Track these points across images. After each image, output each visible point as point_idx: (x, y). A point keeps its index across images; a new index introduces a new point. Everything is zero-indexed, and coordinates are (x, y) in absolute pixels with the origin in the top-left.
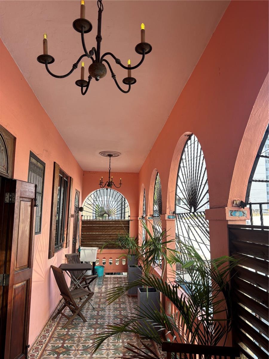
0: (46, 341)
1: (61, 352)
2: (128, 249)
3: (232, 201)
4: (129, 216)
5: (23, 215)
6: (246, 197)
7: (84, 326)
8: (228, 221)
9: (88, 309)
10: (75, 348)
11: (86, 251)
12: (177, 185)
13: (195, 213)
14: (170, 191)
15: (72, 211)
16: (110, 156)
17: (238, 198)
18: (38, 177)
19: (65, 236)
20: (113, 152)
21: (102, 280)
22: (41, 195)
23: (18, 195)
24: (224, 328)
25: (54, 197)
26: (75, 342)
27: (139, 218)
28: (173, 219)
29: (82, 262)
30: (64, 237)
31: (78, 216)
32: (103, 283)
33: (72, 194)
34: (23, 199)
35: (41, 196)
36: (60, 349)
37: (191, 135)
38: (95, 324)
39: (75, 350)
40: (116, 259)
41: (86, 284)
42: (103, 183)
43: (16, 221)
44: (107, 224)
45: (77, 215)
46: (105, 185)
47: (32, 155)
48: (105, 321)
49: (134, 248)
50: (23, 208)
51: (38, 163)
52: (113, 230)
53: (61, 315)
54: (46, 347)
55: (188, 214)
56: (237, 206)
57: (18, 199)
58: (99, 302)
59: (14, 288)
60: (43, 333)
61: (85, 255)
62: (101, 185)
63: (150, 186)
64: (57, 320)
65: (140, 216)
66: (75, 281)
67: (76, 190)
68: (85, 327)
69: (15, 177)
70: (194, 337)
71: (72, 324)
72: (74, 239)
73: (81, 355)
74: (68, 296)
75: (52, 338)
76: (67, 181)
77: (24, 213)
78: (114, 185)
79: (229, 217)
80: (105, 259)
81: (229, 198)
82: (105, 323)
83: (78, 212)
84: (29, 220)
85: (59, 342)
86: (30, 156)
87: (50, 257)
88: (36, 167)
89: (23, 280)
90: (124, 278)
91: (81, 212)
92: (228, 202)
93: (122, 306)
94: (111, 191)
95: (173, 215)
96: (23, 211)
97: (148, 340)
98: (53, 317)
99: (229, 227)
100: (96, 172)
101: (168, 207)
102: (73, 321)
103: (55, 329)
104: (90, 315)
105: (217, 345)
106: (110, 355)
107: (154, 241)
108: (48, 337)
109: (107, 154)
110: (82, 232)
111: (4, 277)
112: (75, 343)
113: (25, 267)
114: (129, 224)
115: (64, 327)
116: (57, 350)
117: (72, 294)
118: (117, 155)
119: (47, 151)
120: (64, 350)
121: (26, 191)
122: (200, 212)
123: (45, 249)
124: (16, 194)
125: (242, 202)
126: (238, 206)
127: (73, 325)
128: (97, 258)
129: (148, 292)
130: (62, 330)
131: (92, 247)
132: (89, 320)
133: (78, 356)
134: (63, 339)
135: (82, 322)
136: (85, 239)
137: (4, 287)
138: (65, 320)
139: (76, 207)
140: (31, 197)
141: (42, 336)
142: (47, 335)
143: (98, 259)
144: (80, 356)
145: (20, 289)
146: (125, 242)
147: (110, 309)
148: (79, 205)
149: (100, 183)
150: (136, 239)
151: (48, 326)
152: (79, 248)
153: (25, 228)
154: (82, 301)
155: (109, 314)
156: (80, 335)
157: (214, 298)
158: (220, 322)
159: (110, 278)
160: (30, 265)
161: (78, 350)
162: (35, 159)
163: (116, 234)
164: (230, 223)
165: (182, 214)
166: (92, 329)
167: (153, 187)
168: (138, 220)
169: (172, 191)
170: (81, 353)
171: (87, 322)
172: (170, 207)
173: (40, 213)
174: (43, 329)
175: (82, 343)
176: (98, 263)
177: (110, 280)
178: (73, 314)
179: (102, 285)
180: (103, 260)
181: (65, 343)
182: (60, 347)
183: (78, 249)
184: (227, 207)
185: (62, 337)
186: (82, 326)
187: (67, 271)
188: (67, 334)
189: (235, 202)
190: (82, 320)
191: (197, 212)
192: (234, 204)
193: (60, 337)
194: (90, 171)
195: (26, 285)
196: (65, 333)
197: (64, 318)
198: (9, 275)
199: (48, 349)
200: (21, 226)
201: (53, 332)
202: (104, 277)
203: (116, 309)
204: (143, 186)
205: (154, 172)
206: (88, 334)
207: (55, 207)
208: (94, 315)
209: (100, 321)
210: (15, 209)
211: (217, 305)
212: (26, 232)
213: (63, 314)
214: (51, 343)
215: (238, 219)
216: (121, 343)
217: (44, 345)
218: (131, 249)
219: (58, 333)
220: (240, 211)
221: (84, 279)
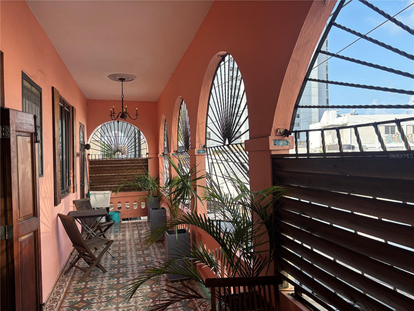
0: (60, 297)
1: (81, 306)
2: (148, 190)
3: (276, 130)
4: (147, 154)
5: (22, 154)
6: (291, 125)
7: (104, 277)
8: (271, 150)
9: (106, 259)
10: (97, 300)
11: (97, 196)
12: (207, 115)
13: (230, 145)
14: (200, 122)
15: (77, 149)
16: (122, 80)
17: (282, 126)
18: (34, 105)
19: (72, 179)
20: (125, 75)
21: (118, 227)
22: (40, 128)
23: (13, 128)
24: (265, 259)
25: (56, 131)
26: (97, 294)
27: (159, 155)
28: (203, 154)
29: (94, 208)
30: (70, 180)
31: (84, 155)
32: (120, 230)
33: (76, 128)
34: (20, 133)
35: (40, 130)
36: (80, 303)
37: (225, 56)
38: (116, 274)
39: (97, 303)
40: (134, 203)
41: (101, 232)
42: (115, 114)
43: (14, 162)
44: (121, 164)
45: (83, 153)
46: (118, 116)
47: (24, 77)
48: (129, 269)
49: (154, 189)
50: (21, 144)
51: (33, 88)
52: (128, 170)
53: (74, 268)
54: (61, 304)
55: (222, 147)
56: (280, 135)
57: (13, 133)
58: (119, 250)
59: (19, 241)
60: (56, 289)
61: (96, 200)
62: (113, 116)
63: (174, 117)
64: (71, 274)
65: (160, 153)
66: (89, 230)
67: (80, 123)
68: (106, 278)
69: (7, 106)
70: (235, 270)
71: (89, 276)
72: (81, 182)
73: (105, 306)
74: (83, 247)
75: (68, 293)
76: (68, 112)
77: (23, 152)
78: (129, 116)
79: (272, 146)
80: (121, 204)
81: (273, 126)
82: (128, 271)
83: (83, 150)
84: (30, 159)
85: (77, 297)
86: (23, 78)
87: (56, 204)
88: (30, 93)
89: (30, 232)
90: (145, 223)
91: (88, 150)
92: (271, 131)
93: (145, 252)
94: (123, 124)
95: (203, 149)
96: (21, 149)
97: (178, 283)
98: (66, 272)
99: (273, 157)
100: (103, 100)
101: (197, 140)
102: (90, 273)
103: (70, 284)
104: (110, 264)
105: (259, 276)
106: (139, 302)
107: (183, 179)
108: (62, 293)
109: (119, 77)
110: (90, 174)
111: (5, 229)
112: (97, 296)
113: (30, 216)
114: (147, 163)
115: (81, 281)
116: (76, 305)
117: (87, 244)
118: (131, 79)
119: (42, 72)
120: (84, 304)
121: (23, 124)
122: (236, 144)
123: (49, 195)
124: (11, 127)
125: (286, 130)
126: (282, 135)
127: (91, 277)
128: (111, 203)
129: (177, 234)
130: (78, 283)
131: (104, 190)
132: (110, 270)
133: (102, 308)
134: (81, 293)
135: (101, 273)
136: (95, 182)
137: (7, 240)
138: (80, 273)
139: (81, 144)
140: (29, 131)
141: (55, 292)
142: (61, 291)
143: (113, 205)
144: (104, 308)
145: (27, 242)
146: (144, 183)
147: (132, 257)
148: (84, 142)
149: (111, 113)
150: (156, 179)
151: (60, 281)
152: (88, 193)
153: (25, 169)
154: (98, 251)
155: (132, 262)
156: (101, 286)
157: (258, 230)
158: (261, 254)
159: (128, 224)
160: (35, 213)
161: (101, 302)
162: (28, 82)
163: (132, 175)
164: (273, 153)
165: (214, 147)
166: (114, 279)
167: (177, 118)
168: (159, 158)
169: (202, 123)
170: (105, 305)
171: (107, 272)
172: (199, 140)
173: (41, 151)
174: (55, 286)
175: (104, 295)
176: (113, 208)
177: (129, 226)
178: (89, 266)
179: (119, 232)
180: (118, 205)
181: (84, 297)
182: (79, 302)
183: (87, 195)
184: (270, 136)
185: (80, 291)
186: (102, 277)
187: (78, 219)
188: (85, 287)
189: (279, 131)
190: (102, 271)
191: (232, 145)
192: (277, 133)
193: (77, 292)
194: (95, 100)
195: (33, 236)
196: (83, 287)
197: (78, 271)
198: (12, 227)
199: (65, 306)
200: (21, 167)
201: (68, 287)
202: (120, 223)
203: (139, 256)
204: (163, 117)
205: (178, 100)
206: (110, 284)
207: (57, 144)
208: (115, 265)
209: (122, 270)
210: (11, 146)
211: (259, 238)
212: (28, 174)
213: (77, 267)
214: (67, 299)
215: (281, 149)
216: (149, 289)
217: (59, 302)
218: (151, 190)
219: (74, 287)
220: (284, 140)
221: (99, 228)
